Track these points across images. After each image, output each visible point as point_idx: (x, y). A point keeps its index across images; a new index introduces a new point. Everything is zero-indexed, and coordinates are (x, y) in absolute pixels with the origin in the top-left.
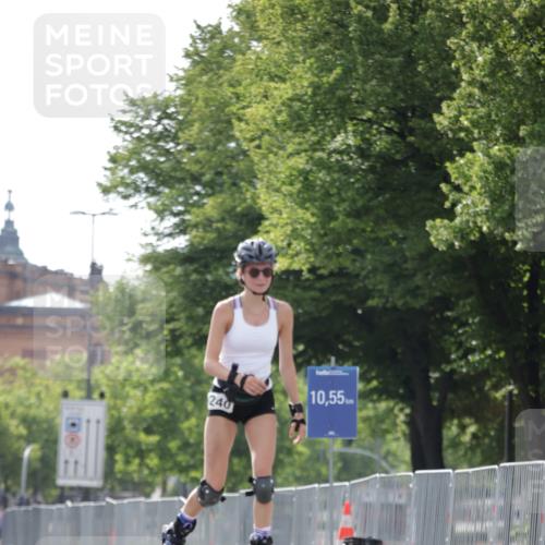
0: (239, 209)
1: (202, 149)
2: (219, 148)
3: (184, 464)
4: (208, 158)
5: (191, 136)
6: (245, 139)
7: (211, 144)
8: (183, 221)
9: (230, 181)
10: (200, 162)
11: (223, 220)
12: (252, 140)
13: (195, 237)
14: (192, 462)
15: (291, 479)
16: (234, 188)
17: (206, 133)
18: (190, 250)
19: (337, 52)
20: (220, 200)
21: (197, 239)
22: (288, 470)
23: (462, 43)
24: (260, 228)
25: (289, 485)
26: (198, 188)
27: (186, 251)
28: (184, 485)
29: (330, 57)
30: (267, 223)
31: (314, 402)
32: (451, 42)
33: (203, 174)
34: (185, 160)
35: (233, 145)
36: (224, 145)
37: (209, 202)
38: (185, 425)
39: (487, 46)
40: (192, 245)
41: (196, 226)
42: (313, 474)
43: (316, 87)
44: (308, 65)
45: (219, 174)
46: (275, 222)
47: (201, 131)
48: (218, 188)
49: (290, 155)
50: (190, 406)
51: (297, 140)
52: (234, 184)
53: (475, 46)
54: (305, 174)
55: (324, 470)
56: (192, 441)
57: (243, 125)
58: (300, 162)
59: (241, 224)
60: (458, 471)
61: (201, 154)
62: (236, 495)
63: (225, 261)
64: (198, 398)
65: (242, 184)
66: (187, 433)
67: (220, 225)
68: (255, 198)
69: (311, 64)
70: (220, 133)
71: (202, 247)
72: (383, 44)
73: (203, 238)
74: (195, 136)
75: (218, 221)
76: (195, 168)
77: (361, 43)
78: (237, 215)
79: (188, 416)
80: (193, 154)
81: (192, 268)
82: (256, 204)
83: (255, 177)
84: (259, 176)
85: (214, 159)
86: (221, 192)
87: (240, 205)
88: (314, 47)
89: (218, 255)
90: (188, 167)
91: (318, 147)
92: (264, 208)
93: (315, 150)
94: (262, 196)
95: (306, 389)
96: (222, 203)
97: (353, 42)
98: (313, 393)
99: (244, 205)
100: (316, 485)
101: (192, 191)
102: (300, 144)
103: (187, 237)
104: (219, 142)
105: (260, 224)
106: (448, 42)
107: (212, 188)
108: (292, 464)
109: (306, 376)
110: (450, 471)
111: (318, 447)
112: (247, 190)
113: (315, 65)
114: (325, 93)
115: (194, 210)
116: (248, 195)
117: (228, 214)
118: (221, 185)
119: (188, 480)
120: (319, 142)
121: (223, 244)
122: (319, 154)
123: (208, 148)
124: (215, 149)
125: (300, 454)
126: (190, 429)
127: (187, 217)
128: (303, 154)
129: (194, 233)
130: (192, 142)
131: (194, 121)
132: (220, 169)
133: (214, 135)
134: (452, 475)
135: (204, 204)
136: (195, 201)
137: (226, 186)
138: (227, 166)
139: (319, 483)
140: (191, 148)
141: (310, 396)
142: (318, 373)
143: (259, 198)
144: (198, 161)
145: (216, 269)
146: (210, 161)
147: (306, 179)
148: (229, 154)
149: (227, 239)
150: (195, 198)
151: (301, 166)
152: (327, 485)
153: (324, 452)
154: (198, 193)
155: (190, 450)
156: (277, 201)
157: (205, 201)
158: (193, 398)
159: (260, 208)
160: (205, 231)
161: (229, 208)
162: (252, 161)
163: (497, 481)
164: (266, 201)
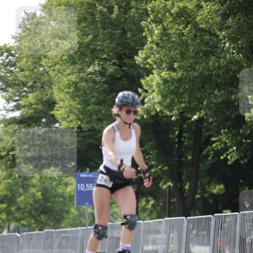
0: (44, 99)
1: (27, 71)
2: (35, 70)
3: (18, 217)
4: (30, 75)
5: (22, 64)
6: (48, 66)
7: (31, 68)
8: (19, 104)
9: (40, 86)
10: (26, 77)
11: (37, 104)
12: (51, 67)
13: (24, 112)
14: (22, 217)
15: (68, 225)
16: (42, 89)
17: (29, 63)
18: (21, 118)
19: (90, 27)
20: (35, 95)
21: (25, 113)
22: (67, 220)
23: (148, 24)
24: (54, 108)
25: (67, 227)
26: (26, 89)
27: (19, 118)
28: (18, 227)
29: (87, 29)
30: (58, 106)
31: (79, 189)
32: (143, 23)
33: (28, 82)
34: (19, 76)
35: (42, 69)
36: (38, 69)
37: (31, 95)
38: (19, 199)
39: (159, 25)
40: (22, 115)
41: (24, 106)
42: (79, 222)
43: (81, 44)
44: (77, 33)
45: (35, 82)
46: (61, 106)
47: (27, 62)
48: (34, 89)
49: (69, 75)
50: (21, 191)
51: (72, 67)
52: (42, 87)
53: (154, 25)
54: (75, 83)
55: (83, 221)
56: (22, 207)
57: (46, 60)
58: (73, 78)
59: (45, 106)
60: (145, 222)
61: (27, 73)
62: (42, 232)
63: (38, 123)
64: (25, 187)
65: (46, 87)
66: (19, 203)
67: (35, 106)
68: (52, 94)
69: (78, 33)
70: (36, 63)
71: (27, 116)
72: (112, 24)
73: (28, 112)
74: (24, 65)
75: (35, 104)
76: (24, 79)
77: (101, 23)
78: (43, 102)
79: (20, 195)
80: (23, 73)
81: (22, 126)
82: (53, 97)
83: (52, 84)
84: (54, 84)
85: (33, 76)
86: (36, 91)
87: (44, 97)
88: (80, 24)
89: (35, 120)
90: (21, 79)
91: (81, 71)
92: (56, 99)
93: (80, 72)
94: (55, 93)
95: (75, 183)
96: (37, 96)
97: (98, 23)
98: (79, 185)
99: (47, 97)
100: (80, 228)
101: (23, 90)
102: (73, 69)
103: (21, 111)
104: (35, 68)
105: (54, 106)
106: (141, 23)
107: (32, 89)
108: (69, 218)
109: (75, 177)
110: (142, 221)
111: (80, 210)
112: (48, 90)
113: (80, 33)
114: (85, 47)
115: (23, 99)
116: (49, 93)
117: (40, 101)
118: (36, 88)
119: (20, 225)
120: (82, 69)
121: (37, 115)
122: (82, 74)
123: (30, 70)
124: (33, 70)
125: (73, 213)
126: (21, 201)
127: (21, 102)
128: (75, 74)
129: (23, 110)
130: (22, 67)
131: (24, 57)
132: (36, 80)
133: (33, 64)
134: (142, 224)
135: (28, 96)
136: (24, 95)
137: (38, 88)
138: (39, 79)
139: (81, 227)
140: (22, 70)
141: (77, 187)
142: (81, 176)
143: (54, 94)
144: (25, 76)
145: (34, 127)
146: (31, 76)
147: (76, 86)
148: (40, 73)
149: (39, 113)
150: (24, 93)
151: (73, 80)
152: (85, 228)
153: (84, 212)
154: (25, 91)
155: (21, 211)
156: (62, 96)
157: (29, 95)
158: (23, 187)
159: (54, 99)
160: (29, 109)
161: (40, 98)
162: (51, 77)
163: (162, 226)
164: (57, 95)
